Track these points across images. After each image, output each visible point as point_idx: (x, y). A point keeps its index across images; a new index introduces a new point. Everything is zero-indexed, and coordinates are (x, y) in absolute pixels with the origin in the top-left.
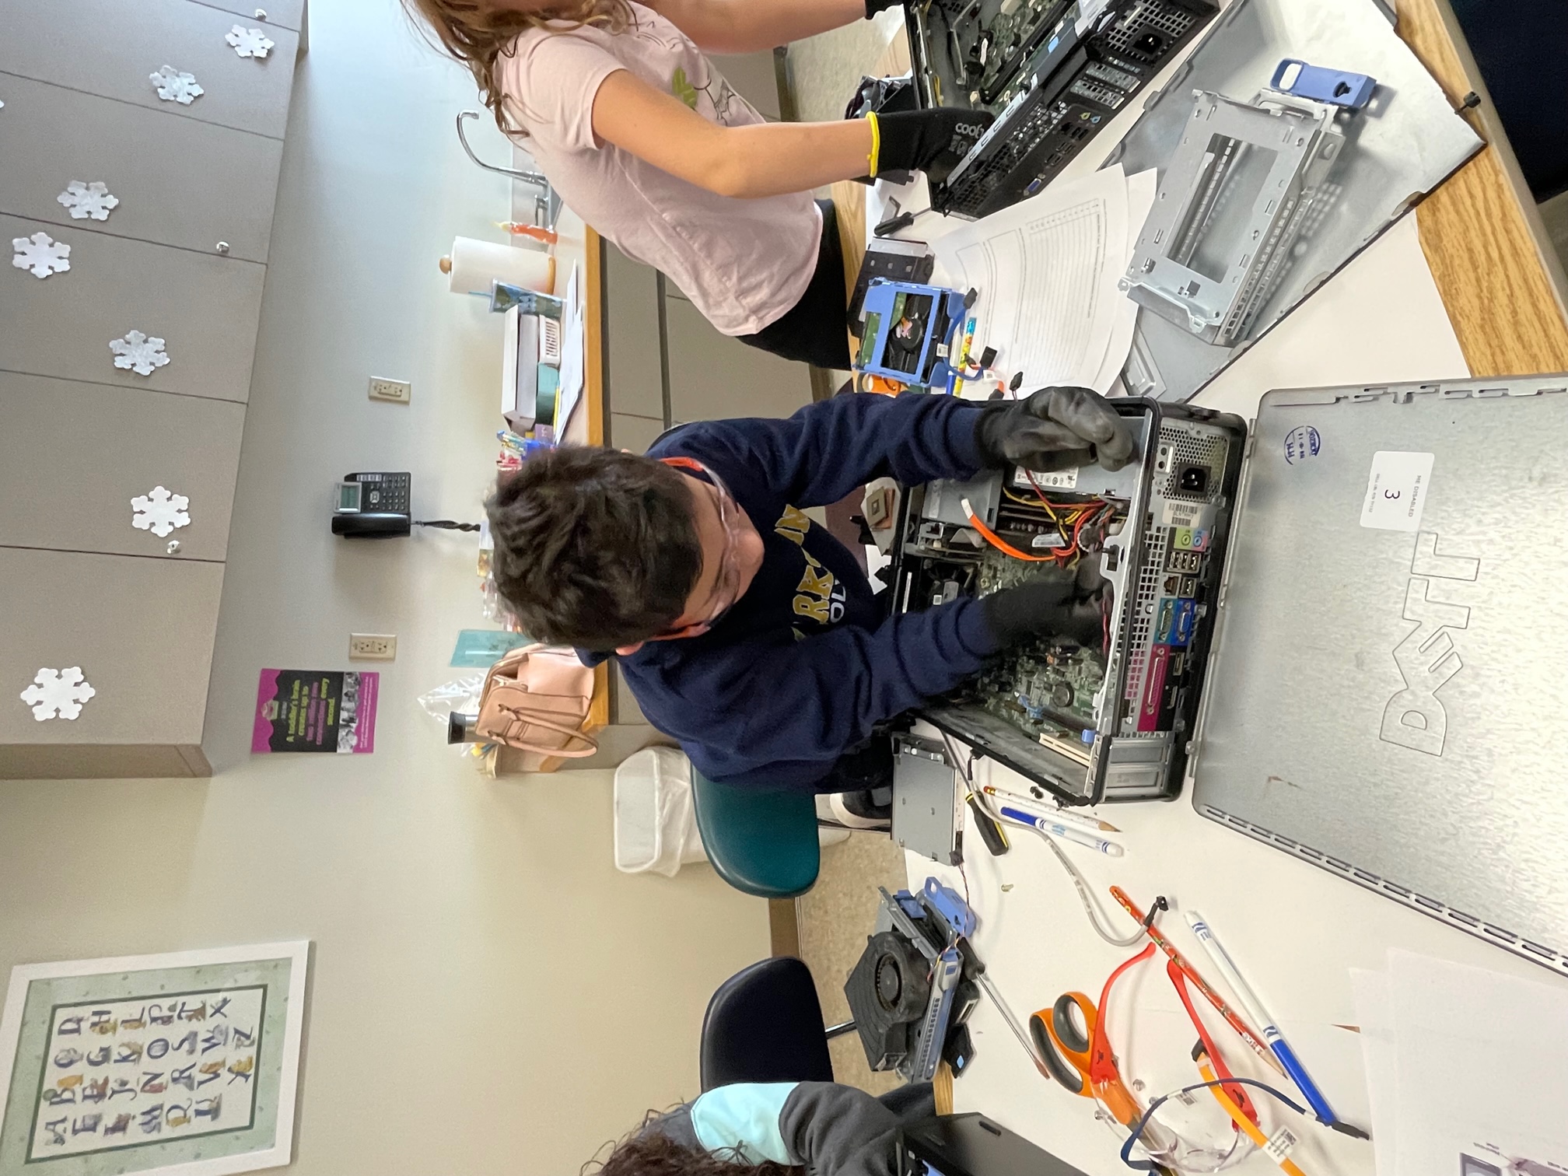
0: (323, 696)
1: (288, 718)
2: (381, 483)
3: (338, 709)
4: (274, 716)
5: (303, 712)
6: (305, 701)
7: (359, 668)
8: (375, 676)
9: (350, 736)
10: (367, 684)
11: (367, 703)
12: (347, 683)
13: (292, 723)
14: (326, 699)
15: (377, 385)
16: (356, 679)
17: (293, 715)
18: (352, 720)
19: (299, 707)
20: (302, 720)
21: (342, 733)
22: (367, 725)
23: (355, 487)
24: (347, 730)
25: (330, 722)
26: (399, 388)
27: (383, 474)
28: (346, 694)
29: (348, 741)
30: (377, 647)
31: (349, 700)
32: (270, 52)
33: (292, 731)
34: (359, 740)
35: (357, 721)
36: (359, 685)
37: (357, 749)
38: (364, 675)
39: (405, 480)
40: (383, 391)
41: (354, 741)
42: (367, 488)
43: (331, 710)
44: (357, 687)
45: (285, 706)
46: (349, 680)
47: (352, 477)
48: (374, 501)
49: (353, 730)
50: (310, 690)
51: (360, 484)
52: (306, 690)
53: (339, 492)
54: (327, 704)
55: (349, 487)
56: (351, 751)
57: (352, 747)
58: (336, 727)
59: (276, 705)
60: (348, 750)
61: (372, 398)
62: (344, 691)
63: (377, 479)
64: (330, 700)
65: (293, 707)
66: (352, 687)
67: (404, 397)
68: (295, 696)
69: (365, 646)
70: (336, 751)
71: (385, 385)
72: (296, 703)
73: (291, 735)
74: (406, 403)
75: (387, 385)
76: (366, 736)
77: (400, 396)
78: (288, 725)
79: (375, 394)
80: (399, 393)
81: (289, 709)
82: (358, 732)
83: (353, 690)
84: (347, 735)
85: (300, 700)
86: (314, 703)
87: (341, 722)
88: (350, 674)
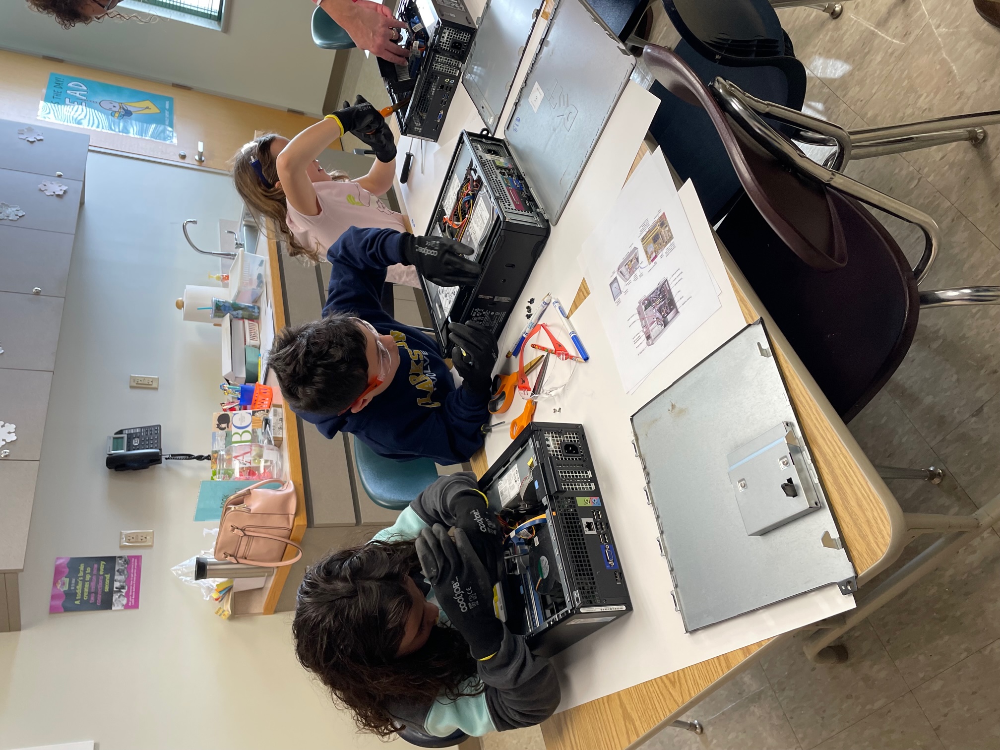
0: (101, 573)
1: (76, 589)
2: (140, 433)
3: (112, 581)
4: (66, 588)
5: (87, 585)
6: (88, 577)
7: (126, 553)
8: (139, 558)
9: (122, 598)
10: (133, 564)
11: (134, 576)
12: (119, 563)
13: (79, 591)
14: (103, 575)
15: (134, 379)
16: (125, 560)
17: (79, 587)
18: (123, 587)
19: (84, 581)
20: (86, 590)
21: (115, 596)
22: (134, 590)
23: (122, 438)
24: (119, 594)
25: (107, 589)
26: (151, 380)
27: (141, 428)
28: (118, 571)
29: (120, 601)
30: (140, 538)
31: (120, 575)
32: (65, 192)
33: (79, 597)
34: (128, 601)
35: (126, 588)
36: (127, 564)
37: (127, 607)
38: (130, 557)
39: (157, 430)
40: (140, 382)
41: (125, 601)
42: (130, 437)
43: (107, 582)
44: (126, 566)
45: (74, 581)
46: (120, 561)
47: (121, 432)
48: (136, 444)
49: (124, 594)
50: (92, 570)
51: (126, 436)
52: (89, 570)
53: (111, 441)
54: (104, 579)
55: (118, 438)
56: (123, 608)
57: (123, 605)
58: (111, 593)
59: (67, 580)
60: (120, 607)
61: (131, 387)
62: (117, 568)
63: (138, 431)
64: (106, 576)
65: (80, 582)
66: (122, 566)
67: (154, 385)
68: (81, 574)
69: (131, 538)
70: (111, 609)
71: (140, 379)
72: (82, 578)
73: (78, 600)
74: (156, 389)
75: (142, 379)
76: (133, 597)
77: (151, 385)
78: (76, 593)
79: (135, 385)
80: (151, 383)
81: (77, 583)
82: (127, 595)
83: (123, 568)
84: (119, 597)
85: (84, 576)
86: (94, 578)
87: (115, 589)
88: (121, 557)
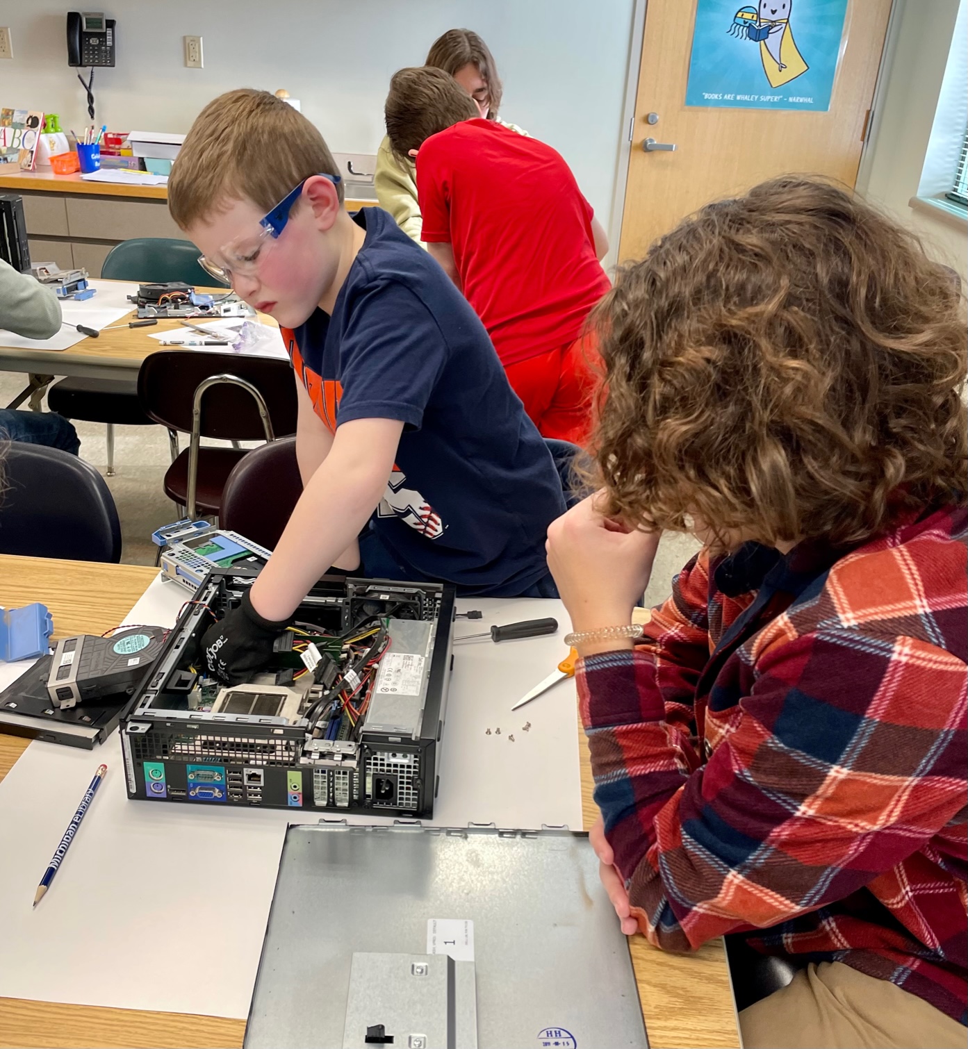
2: (106, 46)
15: (195, 40)
23: (101, 27)
26: (196, 59)
27: (113, 48)
39: (108, 62)
40: (192, 47)
42: (102, 36)
47: (111, 24)
51: (104, 31)
53: (98, 16)
55: (101, 23)
61: (184, 38)
63: (109, 43)
67: (188, 63)
74: (185, 65)
75: (197, 50)
77: (189, 60)
79: (189, 41)
80: (192, 59)
